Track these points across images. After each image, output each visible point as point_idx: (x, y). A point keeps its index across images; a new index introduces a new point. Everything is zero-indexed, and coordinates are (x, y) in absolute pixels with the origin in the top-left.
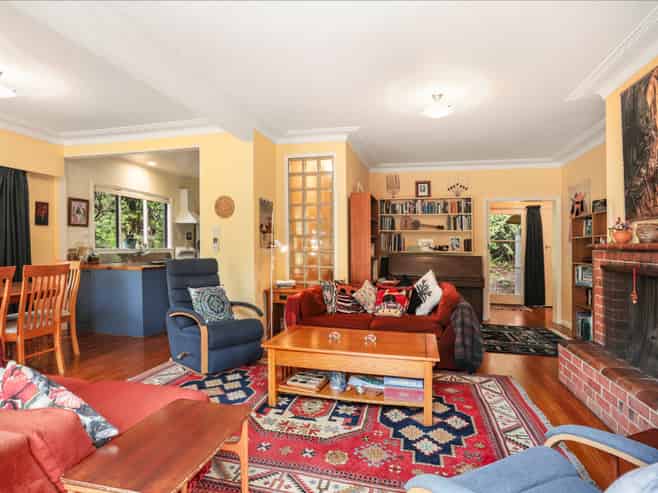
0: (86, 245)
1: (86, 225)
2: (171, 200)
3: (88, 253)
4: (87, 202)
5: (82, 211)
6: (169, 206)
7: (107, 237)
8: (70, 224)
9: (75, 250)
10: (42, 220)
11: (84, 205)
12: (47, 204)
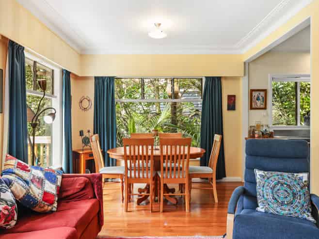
1: (265, 108)
4: (265, 91)
5: (261, 98)
8: (251, 108)
9: (254, 127)
10: (232, 107)
11: (262, 93)
12: (234, 96)
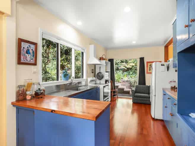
0: (34, 81)
1: (35, 64)
2: (86, 51)
3: (35, 88)
4: (35, 44)
5: (31, 51)
6: (84, 54)
7: (51, 72)
8: (19, 62)
9: (24, 86)
11: (33, 47)
